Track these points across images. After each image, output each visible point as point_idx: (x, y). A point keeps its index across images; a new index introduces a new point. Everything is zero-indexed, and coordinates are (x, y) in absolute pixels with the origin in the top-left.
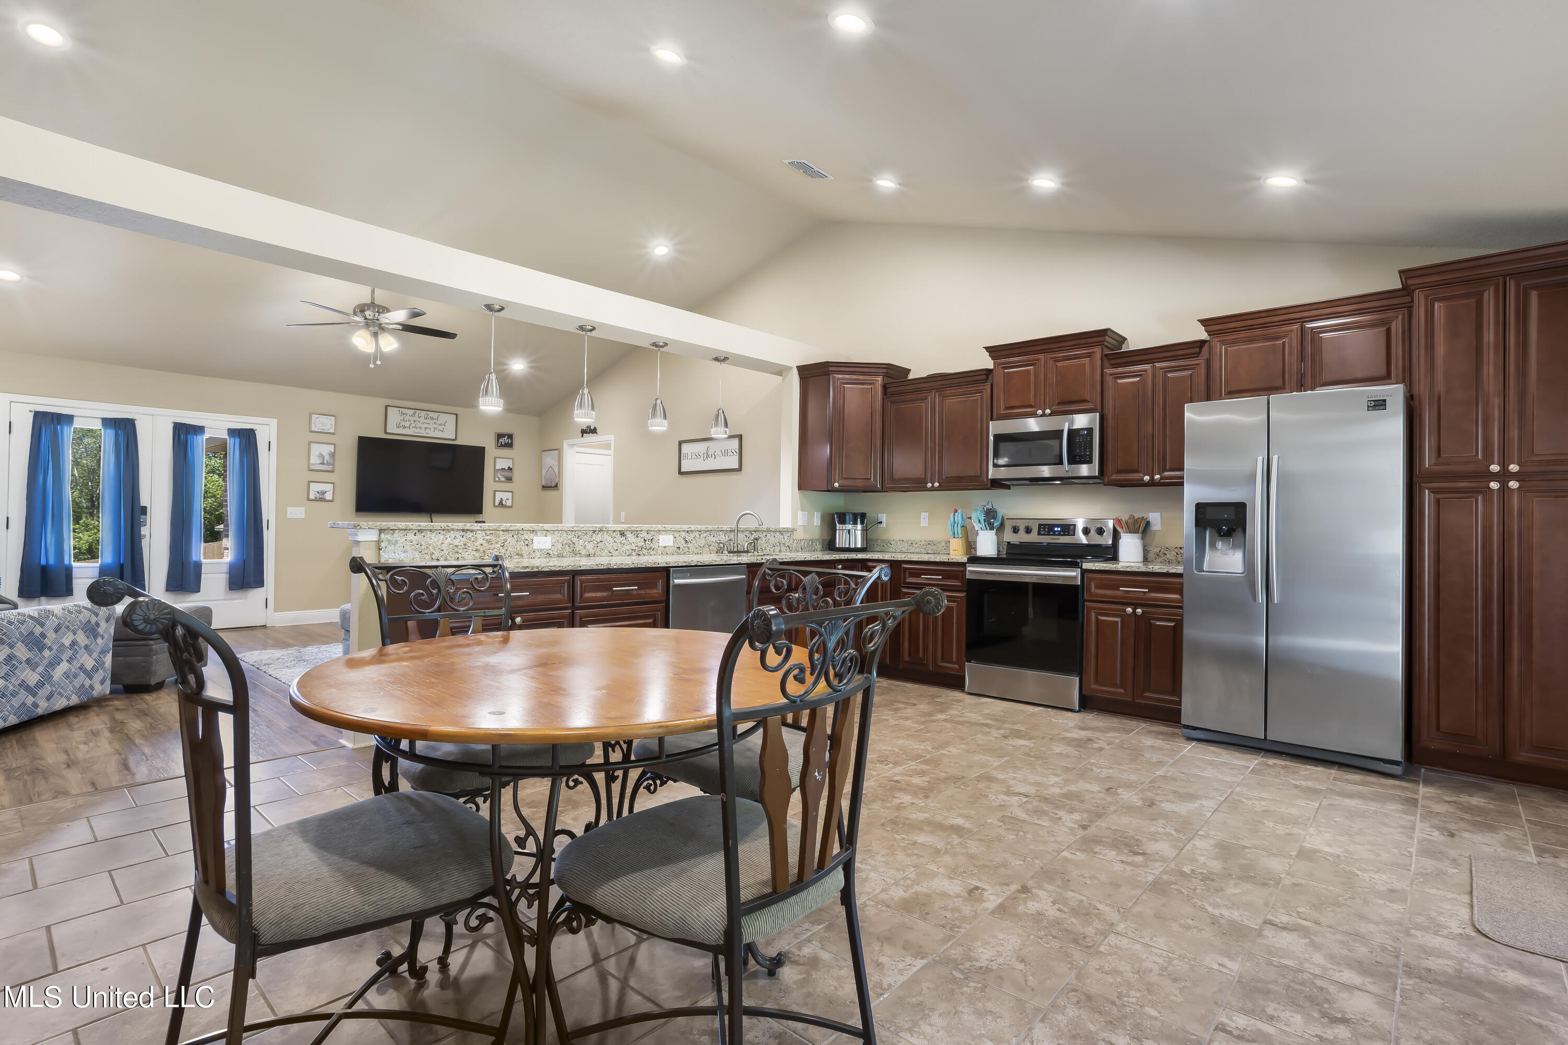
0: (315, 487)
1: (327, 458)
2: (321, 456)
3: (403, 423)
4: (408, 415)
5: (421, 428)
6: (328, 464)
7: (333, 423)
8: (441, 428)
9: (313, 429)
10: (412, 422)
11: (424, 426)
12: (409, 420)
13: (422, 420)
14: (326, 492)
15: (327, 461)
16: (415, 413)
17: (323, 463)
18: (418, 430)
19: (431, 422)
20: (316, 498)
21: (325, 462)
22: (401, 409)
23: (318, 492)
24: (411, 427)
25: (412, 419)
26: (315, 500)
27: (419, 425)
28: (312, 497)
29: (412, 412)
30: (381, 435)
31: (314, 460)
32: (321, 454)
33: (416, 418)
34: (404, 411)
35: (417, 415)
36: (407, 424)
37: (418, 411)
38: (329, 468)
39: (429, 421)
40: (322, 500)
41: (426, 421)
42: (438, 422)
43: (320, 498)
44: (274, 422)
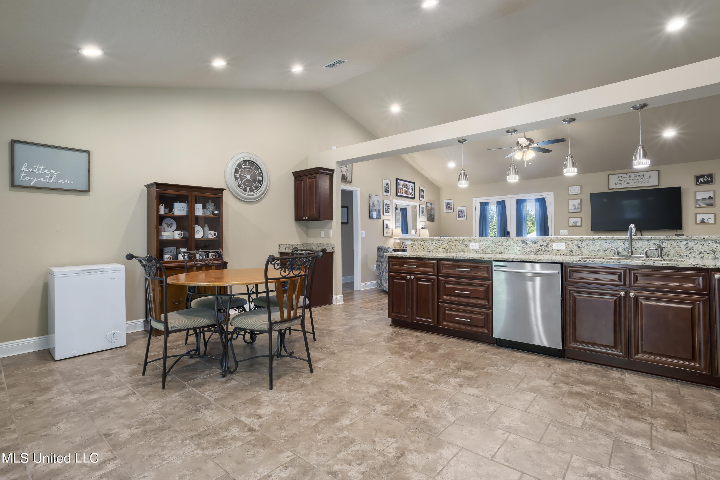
0: (572, 220)
1: (577, 206)
2: (574, 205)
3: (620, 182)
4: (623, 177)
5: (632, 183)
6: (578, 209)
7: (579, 189)
8: (646, 180)
9: (570, 193)
10: (626, 180)
11: (633, 181)
12: (624, 180)
13: (633, 178)
14: (577, 222)
15: (577, 207)
16: (627, 175)
17: (575, 209)
18: (630, 184)
19: (639, 178)
20: (572, 225)
21: (576, 208)
22: (618, 175)
23: (573, 222)
24: (625, 183)
25: (625, 179)
26: (572, 226)
27: (630, 181)
28: (571, 225)
29: (625, 175)
30: (606, 190)
31: (571, 208)
32: (574, 204)
33: (628, 178)
34: (620, 175)
35: (628, 176)
36: (622, 182)
37: (629, 174)
38: (579, 210)
39: (637, 178)
40: (576, 226)
41: (635, 178)
42: (645, 177)
43: (574, 225)
44: (552, 193)
